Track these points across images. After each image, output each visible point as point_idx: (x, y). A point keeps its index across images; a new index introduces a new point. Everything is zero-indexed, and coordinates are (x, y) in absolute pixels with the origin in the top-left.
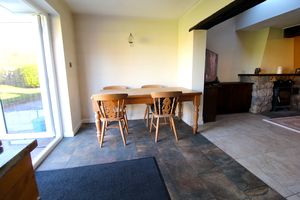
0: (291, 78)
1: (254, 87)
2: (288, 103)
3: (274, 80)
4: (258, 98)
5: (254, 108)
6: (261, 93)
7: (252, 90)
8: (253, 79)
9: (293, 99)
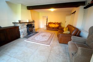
0: (31, 23)
1: (20, 28)
2: (32, 31)
3: (26, 24)
4: (22, 32)
5: (22, 36)
6: (23, 30)
7: (19, 29)
8: (18, 25)
9: (33, 29)
